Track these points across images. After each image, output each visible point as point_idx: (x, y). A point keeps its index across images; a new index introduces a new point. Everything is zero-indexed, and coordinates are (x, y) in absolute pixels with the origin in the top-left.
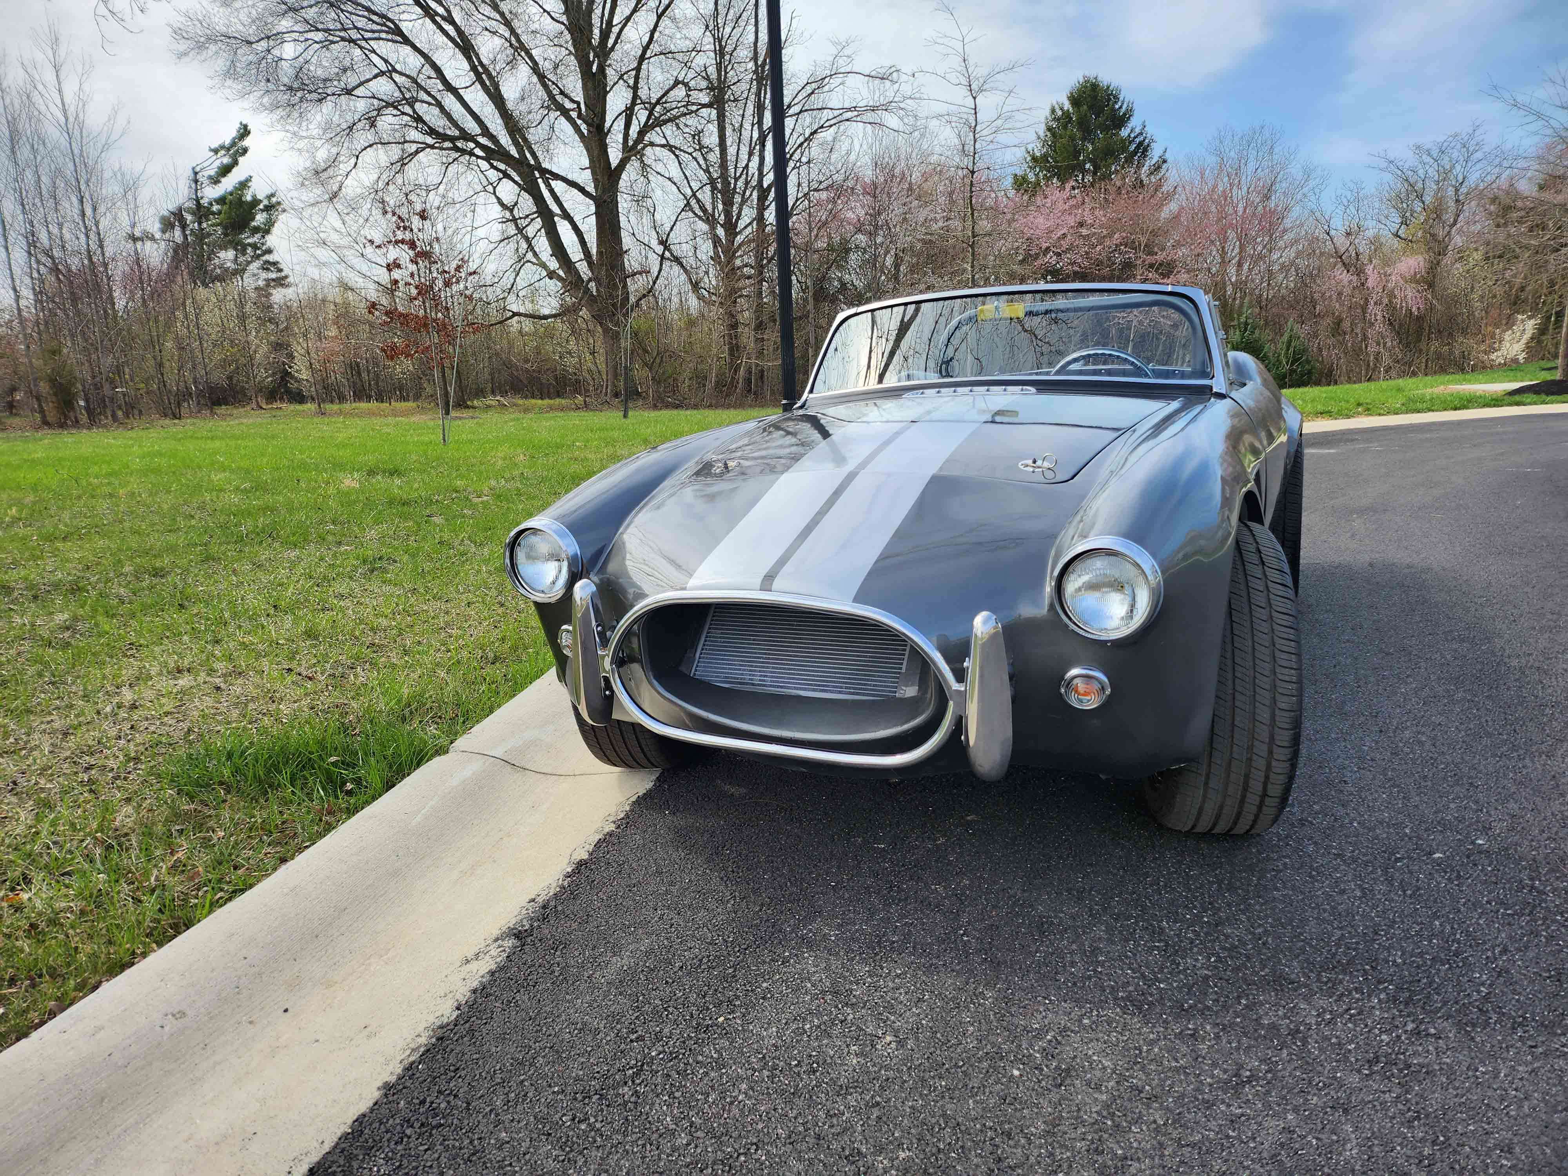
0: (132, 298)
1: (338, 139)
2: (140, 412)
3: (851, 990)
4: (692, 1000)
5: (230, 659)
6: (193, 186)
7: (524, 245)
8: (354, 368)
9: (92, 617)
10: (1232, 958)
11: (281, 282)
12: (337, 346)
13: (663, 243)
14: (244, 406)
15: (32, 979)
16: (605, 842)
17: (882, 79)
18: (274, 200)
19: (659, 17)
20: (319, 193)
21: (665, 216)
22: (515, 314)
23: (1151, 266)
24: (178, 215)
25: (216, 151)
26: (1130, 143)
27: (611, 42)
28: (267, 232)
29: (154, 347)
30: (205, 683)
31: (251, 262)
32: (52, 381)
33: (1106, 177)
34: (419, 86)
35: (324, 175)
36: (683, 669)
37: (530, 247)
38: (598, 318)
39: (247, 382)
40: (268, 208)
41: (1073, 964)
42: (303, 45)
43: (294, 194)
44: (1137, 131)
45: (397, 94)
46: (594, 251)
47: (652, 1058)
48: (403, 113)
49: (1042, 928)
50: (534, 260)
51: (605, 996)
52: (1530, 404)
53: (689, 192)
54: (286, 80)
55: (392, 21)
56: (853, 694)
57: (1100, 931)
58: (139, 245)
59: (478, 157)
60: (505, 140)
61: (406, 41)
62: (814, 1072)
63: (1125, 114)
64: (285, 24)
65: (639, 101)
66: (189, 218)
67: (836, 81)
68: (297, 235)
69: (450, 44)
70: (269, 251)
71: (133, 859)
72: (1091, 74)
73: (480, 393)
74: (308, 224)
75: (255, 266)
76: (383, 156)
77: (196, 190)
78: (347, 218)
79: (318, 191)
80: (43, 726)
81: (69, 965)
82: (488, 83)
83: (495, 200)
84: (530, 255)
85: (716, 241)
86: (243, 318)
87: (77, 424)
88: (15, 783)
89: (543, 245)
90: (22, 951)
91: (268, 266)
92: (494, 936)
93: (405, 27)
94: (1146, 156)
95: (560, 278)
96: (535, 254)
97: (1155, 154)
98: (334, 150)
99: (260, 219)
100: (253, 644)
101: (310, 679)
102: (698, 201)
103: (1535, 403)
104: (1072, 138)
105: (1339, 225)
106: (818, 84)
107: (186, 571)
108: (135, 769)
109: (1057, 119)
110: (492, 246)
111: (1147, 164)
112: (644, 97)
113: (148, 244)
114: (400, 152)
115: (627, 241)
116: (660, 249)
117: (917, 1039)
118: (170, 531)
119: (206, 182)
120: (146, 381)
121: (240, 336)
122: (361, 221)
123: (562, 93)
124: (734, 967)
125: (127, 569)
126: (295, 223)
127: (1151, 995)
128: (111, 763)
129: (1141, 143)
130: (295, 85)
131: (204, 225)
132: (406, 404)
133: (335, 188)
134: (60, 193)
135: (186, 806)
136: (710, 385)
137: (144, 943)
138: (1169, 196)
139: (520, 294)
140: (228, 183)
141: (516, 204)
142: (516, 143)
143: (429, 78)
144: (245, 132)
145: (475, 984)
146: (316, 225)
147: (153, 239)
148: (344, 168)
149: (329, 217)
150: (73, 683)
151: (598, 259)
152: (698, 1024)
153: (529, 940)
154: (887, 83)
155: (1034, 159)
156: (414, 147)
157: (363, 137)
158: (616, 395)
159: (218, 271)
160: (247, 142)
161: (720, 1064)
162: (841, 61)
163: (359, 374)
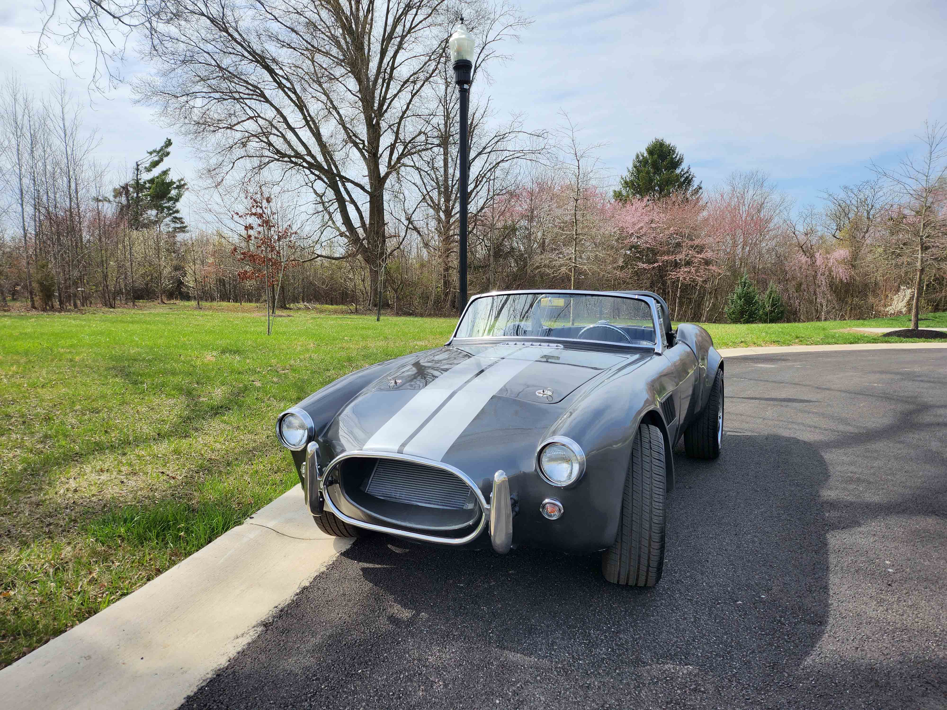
0: (92, 235)
1: (224, 152)
2: (91, 303)
3: (428, 659)
4: (347, 661)
5: (131, 465)
6: (136, 172)
7: (327, 217)
8: (221, 282)
9: (56, 436)
10: (619, 650)
11: (183, 229)
12: (212, 269)
13: (409, 219)
14: (153, 301)
15: (14, 636)
16: (320, 577)
17: (538, 136)
18: (182, 183)
19: (413, 97)
20: (210, 182)
21: (410, 205)
22: (319, 256)
23: (692, 247)
24: (125, 188)
25: (151, 153)
26: (681, 177)
27: (385, 107)
28: (177, 200)
29: (103, 265)
30: (115, 478)
31: (165, 217)
32: (41, 284)
33: (668, 195)
34: (272, 125)
35: (213, 173)
36: (362, 488)
37: (331, 218)
38: (367, 260)
39: (156, 287)
40: (179, 187)
41: (541, 650)
42: (207, 100)
43: (195, 182)
44: (685, 170)
45: (260, 130)
46: (367, 222)
47: (322, 689)
48: (262, 141)
49: (531, 631)
50: (333, 226)
51: (304, 658)
52: (893, 342)
53: (425, 192)
54: (195, 118)
55: (259, 89)
56: (443, 505)
57: (559, 634)
58: (100, 204)
59: (304, 167)
60: (320, 158)
61: (267, 101)
62: (400, 698)
63: (678, 161)
64: (198, 87)
65: (399, 141)
66: (131, 190)
67: (512, 135)
68: (194, 205)
69: (292, 104)
70: (177, 212)
71: (69, 575)
72: (660, 138)
73: (295, 300)
74: (201, 199)
75: (167, 220)
76: (248, 164)
77: (137, 175)
78: (225, 197)
79: (210, 181)
80: (26, 500)
81: (34, 630)
82: (313, 126)
83: (312, 191)
84: (330, 223)
85: (439, 220)
86: (158, 249)
87: (52, 309)
88: (9, 531)
89: (338, 217)
90: (10, 621)
91: (176, 220)
92: (253, 625)
93: (267, 93)
94: (690, 185)
95: (346, 236)
96: (334, 222)
97: (695, 184)
98: (221, 159)
99: (173, 193)
100: (144, 456)
101: (174, 478)
102: (431, 198)
103: (896, 342)
104: (648, 173)
105: (801, 228)
106: (501, 137)
107: (110, 410)
108: (74, 526)
109: (640, 162)
110: (308, 217)
111: (690, 189)
112: (402, 138)
113: (106, 204)
114: (258, 162)
115: (387, 217)
116: (406, 223)
117: (454, 684)
118: (103, 385)
119: (143, 170)
120: (96, 285)
121: (156, 261)
122: (233, 199)
123: (354, 135)
124: (372, 645)
125: (78, 407)
126: (193, 198)
127: (574, 666)
128: (62, 523)
129: (687, 178)
130: (201, 122)
131: (140, 195)
132: (251, 304)
133: (219, 181)
134: (57, 175)
135: (100, 548)
136: (430, 303)
137: (71, 620)
138: (703, 208)
139: (323, 245)
140: (156, 172)
141: (324, 194)
142: (326, 161)
143: (279, 122)
144: (169, 143)
145: (239, 649)
146: (206, 200)
147: (109, 201)
148: (226, 169)
149: (214, 197)
150: (43, 475)
151: (370, 228)
152: (348, 673)
153: (270, 628)
154: (541, 139)
155: (626, 182)
156: (267, 160)
157: (238, 152)
158: (375, 305)
159: (146, 221)
160: (169, 149)
161: (355, 692)
162: (516, 125)
163: (224, 285)
